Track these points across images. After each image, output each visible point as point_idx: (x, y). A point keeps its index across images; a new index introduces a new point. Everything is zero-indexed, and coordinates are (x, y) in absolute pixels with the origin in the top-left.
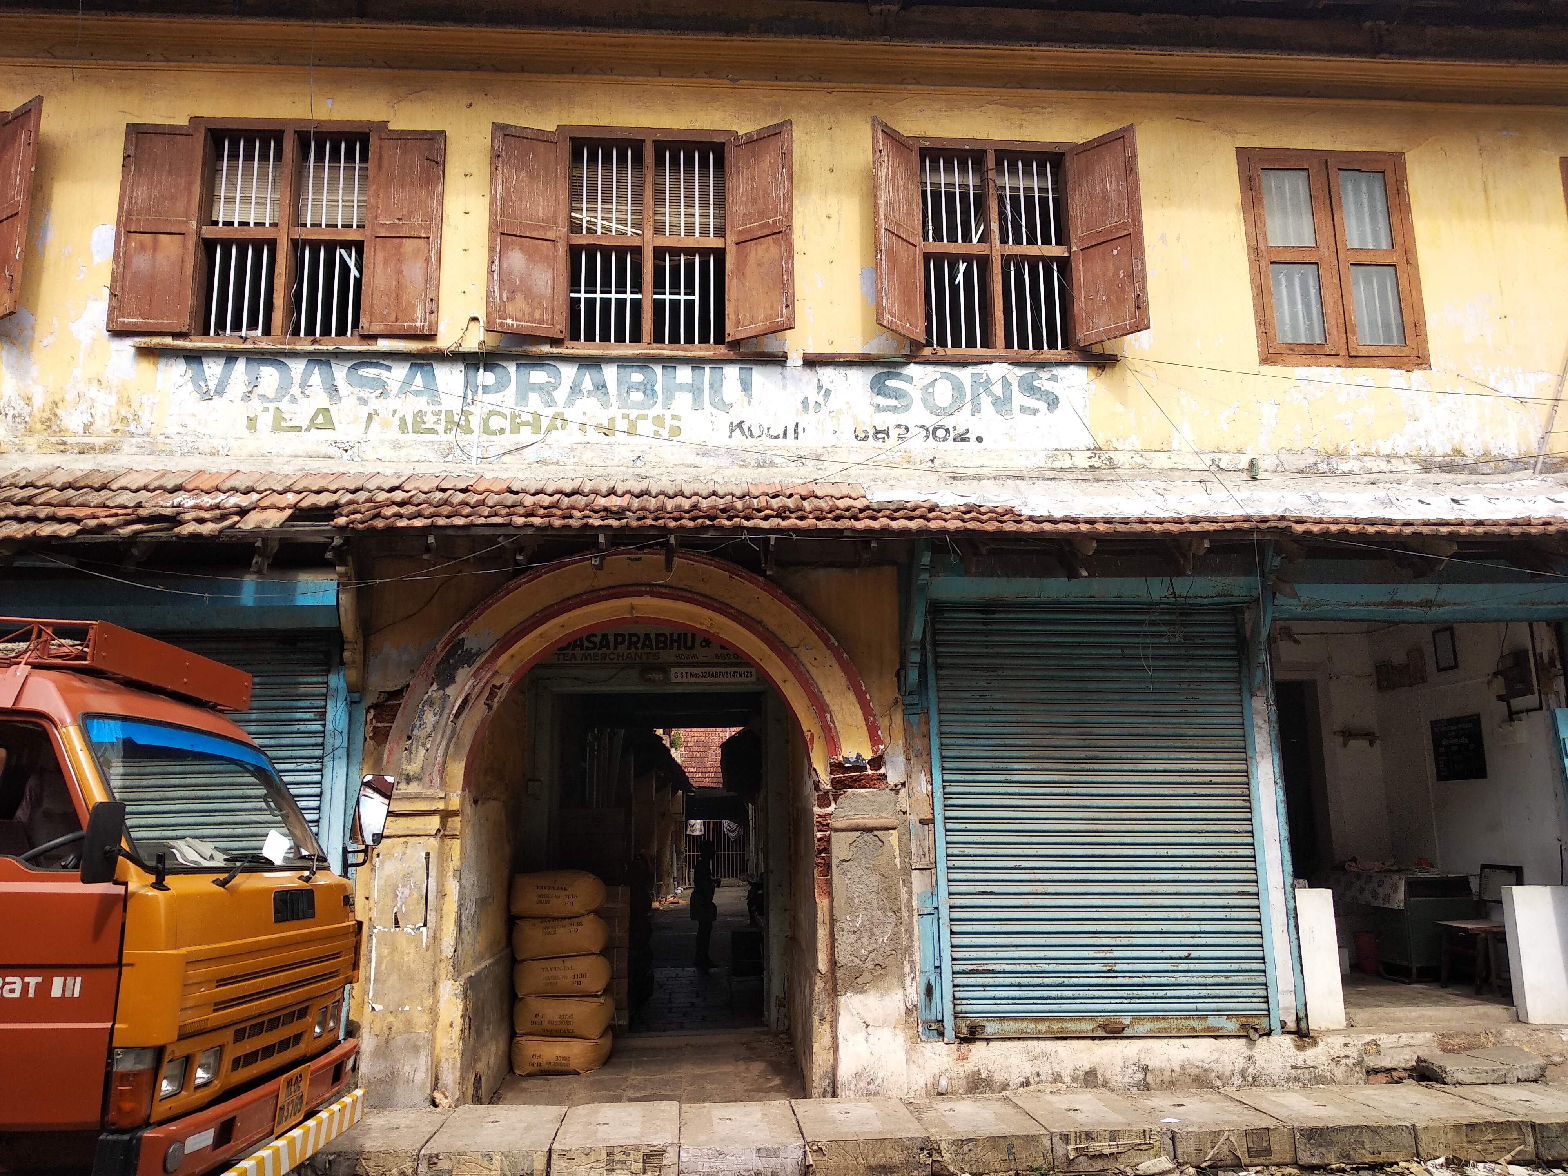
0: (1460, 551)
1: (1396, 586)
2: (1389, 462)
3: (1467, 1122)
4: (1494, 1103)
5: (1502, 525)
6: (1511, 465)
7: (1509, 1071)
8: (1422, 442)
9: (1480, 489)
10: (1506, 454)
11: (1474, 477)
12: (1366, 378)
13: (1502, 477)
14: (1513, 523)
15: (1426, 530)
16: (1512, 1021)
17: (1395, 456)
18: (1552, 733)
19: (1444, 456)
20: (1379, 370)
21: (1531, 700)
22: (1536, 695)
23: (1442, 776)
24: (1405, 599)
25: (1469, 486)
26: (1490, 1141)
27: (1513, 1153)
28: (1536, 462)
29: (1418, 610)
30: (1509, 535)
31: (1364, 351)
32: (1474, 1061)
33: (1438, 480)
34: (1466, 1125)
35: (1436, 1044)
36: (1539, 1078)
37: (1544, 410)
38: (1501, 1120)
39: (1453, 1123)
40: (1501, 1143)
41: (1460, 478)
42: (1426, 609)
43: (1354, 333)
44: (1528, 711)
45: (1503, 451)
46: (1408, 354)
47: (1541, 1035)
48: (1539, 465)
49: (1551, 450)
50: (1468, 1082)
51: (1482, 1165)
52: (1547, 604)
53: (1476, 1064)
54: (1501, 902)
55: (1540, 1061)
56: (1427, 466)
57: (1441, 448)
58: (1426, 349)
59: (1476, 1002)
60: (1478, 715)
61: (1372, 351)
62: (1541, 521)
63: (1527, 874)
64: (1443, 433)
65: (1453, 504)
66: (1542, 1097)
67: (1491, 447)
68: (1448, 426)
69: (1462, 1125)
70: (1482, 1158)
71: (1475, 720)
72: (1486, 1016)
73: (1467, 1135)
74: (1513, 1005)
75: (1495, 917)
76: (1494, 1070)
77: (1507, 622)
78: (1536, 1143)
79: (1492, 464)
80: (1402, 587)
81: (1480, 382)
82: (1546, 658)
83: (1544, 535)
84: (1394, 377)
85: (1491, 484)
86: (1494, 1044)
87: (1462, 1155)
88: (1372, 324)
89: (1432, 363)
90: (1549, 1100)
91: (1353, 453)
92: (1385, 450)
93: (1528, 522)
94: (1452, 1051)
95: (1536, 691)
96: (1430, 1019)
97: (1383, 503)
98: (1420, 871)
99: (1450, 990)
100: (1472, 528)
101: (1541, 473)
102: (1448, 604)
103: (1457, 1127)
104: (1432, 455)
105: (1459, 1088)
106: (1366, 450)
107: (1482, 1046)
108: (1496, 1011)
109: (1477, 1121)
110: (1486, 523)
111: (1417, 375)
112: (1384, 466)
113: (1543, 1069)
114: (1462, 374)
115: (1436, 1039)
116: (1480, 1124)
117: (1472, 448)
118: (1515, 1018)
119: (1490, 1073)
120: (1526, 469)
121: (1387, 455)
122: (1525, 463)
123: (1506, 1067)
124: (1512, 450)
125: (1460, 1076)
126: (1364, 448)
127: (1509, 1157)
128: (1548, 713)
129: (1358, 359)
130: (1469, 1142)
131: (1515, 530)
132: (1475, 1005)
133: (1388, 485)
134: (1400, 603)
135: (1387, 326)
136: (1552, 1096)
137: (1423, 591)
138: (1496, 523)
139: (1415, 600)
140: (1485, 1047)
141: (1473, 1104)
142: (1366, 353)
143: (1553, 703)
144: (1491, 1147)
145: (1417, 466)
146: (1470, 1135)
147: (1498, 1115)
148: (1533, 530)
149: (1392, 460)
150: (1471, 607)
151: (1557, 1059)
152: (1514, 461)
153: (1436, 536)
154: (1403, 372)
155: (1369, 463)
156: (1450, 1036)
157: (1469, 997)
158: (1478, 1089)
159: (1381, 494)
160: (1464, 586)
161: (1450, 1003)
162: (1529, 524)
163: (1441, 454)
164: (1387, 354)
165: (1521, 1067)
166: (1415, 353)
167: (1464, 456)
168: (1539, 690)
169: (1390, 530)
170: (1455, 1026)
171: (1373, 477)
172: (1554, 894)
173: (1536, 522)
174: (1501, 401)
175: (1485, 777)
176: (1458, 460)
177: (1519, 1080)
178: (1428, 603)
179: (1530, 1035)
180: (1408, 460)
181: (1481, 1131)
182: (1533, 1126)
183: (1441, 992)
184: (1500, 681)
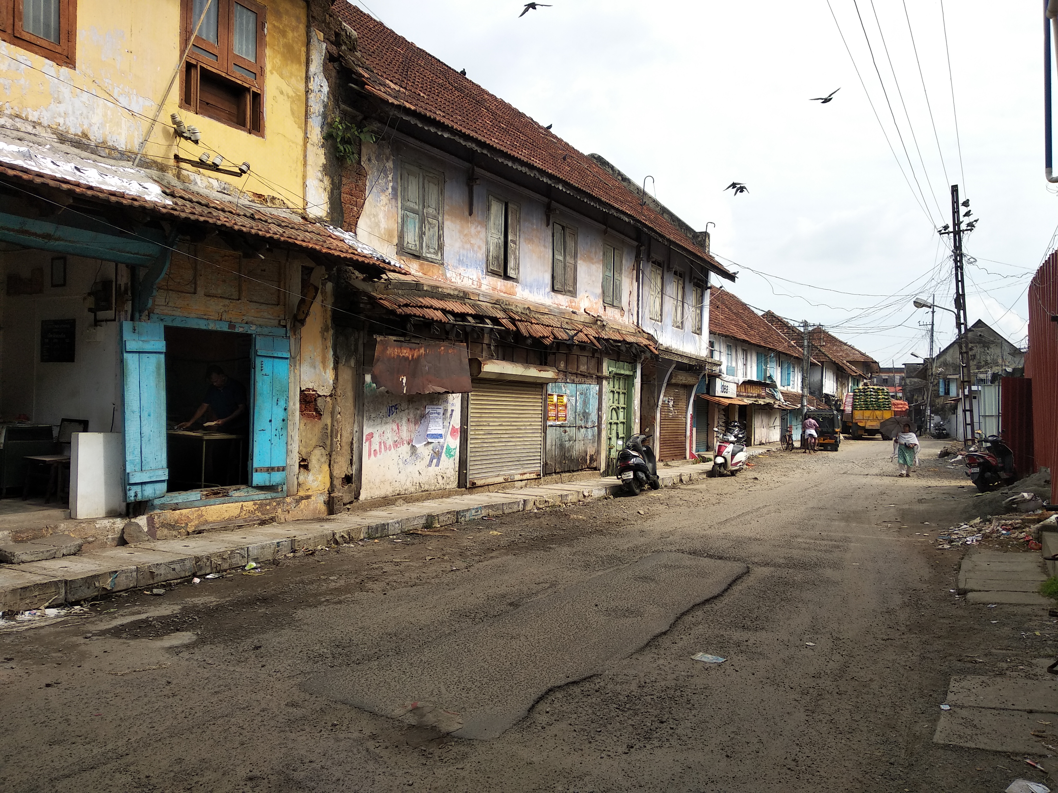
0: (74, 204)
1: (26, 219)
2: (34, 127)
3: (21, 587)
4: (44, 572)
5: (105, 193)
6: (119, 155)
7: (57, 550)
8: (61, 121)
9: (97, 166)
10: (117, 147)
11: (94, 156)
12: (25, 58)
13: (112, 162)
14: (113, 194)
15: (52, 183)
16: (66, 519)
17: (40, 124)
18: (119, 337)
19: (75, 135)
20: (37, 56)
21: (110, 314)
22: (114, 311)
23: (44, 359)
24: (33, 230)
25: (89, 161)
26: (36, 596)
27: (50, 601)
28: (136, 158)
29: (40, 240)
30: (108, 201)
31: (27, 37)
32: (36, 546)
33: (68, 151)
34: (21, 588)
35: (10, 538)
36: (78, 552)
37: (146, 124)
38: (46, 581)
39: (11, 588)
40: (42, 597)
41: (84, 154)
42: (46, 241)
43: (20, 20)
44: (107, 321)
45: (115, 144)
46: (60, 52)
47: (84, 525)
48: (137, 160)
49: (146, 152)
50: (29, 560)
51: (28, 612)
52: (128, 253)
53: (37, 548)
54: (70, 443)
55: (79, 542)
56: (63, 139)
57: (74, 130)
58: (74, 53)
59: (45, 508)
60: (74, 321)
61: (33, 39)
62: (131, 197)
63: (91, 425)
64: (77, 119)
65: (75, 171)
66: (76, 564)
67: (108, 138)
68: (81, 114)
69: (18, 589)
70: (29, 608)
71: (72, 323)
72: (49, 517)
73: (20, 595)
74: (68, 509)
75: (66, 453)
76: (48, 551)
77: (102, 259)
78: (66, 592)
79: (107, 151)
80: (30, 221)
81: (108, 91)
82: (123, 288)
83: (131, 206)
84: (48, 65)
85: (104, 164)
86: (51, 534)
87: (15, 609)
88: (36, 20)
89: (77, 65)
90: (79, 565)
91: (8, 112)
92: (33, 116)
93: (122, 196)
94: (22, 541)
95: (114, 309)
96: (9, 522)
97: (24, 156)
98: (18, 423)
99: (28, 502)
100: (84, 190)
101: (137, 166)
102: (62, 240)
103: (14, 591)
104: (67, 132)
105: (22, 565)
106: (18, 113)
107: (43, 536)
108: (56, 513)
109: (29, 584)
110: (95, 189)
111: (64, 70)
112: (30, 129)
113: (80, 546)
114: (97, 81)
115: (11, 535)
116: (31, 586)
117: (96, 135)
118: (68, 517)
119: (45, 553)
120: (128, 161)
121: (34, 122)
122: (129, 157)
123: (56, 548)
124: (122, 146)
125: (24, 557)
126: (17, 110)
127: (47, 604)
128: (118, 324)
129: (21, 42)
130: (21, 599)
131: (113, 199)
132: (43, 510)
133: (31, 144)
134: (27, 232)
135: (47, 25)
136: (82, 562)
137: (46, 227)
138: (101, 191)
139: (39, 232)
140: (45, 537)
141: (29, 575)
142: (28, 39)
143: (122, 317)
144: (36, 600)
145: (55, 136)
146: (22, 594)
147: (45, 579)
148: (125, 202)
149: (37, 127)
150: (78, 245)
151: (91, 539)
152: (122, 153)
153: (58, 189)
154: (55, 64)
155: (19, 124)
156: (21, 532)
157: (40, 505)
158: (35, 564)
159: (24, 149)
160: (74, 230)
161: (25, 510)
162: (123, 197)
163: (73, 133)
164: (44, 46)
165: (66, 547)
166: (65, 53)
167: (89, 139)
168: (115, 308)
169: (25, 176)
170: (26, 525)
171: (21, 135)
172: (105, 438)
173: (128, 196)
174: (120, 109)
175: (73, 361)
176: (85, 141)
177: (64, 555)
178: (48, 237)
179: (76, 526)
180: (49, 130)
181: (31, 590)
182: (66, 582)
183: (22, 503)
184: (91, 299)
